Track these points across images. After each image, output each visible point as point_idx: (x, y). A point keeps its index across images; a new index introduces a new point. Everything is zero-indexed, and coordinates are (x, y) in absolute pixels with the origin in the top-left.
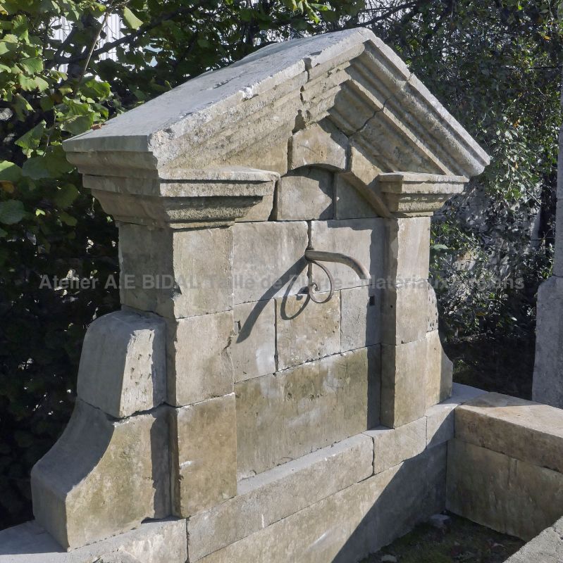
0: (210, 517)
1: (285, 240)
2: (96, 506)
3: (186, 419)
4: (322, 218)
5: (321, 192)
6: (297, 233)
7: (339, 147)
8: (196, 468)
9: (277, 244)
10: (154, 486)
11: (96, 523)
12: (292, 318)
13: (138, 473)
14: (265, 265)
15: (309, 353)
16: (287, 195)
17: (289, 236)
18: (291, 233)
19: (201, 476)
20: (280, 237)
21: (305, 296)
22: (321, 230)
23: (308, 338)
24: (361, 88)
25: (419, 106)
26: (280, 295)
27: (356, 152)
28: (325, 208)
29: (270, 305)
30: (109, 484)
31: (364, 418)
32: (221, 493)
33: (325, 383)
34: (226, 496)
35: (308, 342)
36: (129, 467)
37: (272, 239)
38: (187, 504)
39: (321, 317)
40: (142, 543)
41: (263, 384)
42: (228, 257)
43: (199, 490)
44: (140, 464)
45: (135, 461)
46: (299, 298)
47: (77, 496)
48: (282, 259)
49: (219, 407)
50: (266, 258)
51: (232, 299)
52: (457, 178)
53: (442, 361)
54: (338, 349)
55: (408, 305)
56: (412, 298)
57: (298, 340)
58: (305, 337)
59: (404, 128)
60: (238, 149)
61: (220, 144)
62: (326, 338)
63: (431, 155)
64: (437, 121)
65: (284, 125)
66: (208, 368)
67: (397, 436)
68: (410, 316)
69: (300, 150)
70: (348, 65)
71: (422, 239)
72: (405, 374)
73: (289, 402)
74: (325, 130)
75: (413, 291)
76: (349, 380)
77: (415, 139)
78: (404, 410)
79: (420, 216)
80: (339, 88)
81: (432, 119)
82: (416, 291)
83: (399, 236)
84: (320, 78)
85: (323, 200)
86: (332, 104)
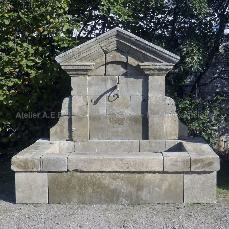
0: (81, 144)
1: (109, 81)
2: (56, 133)
3: (74, 119)
4: (122, 75)
5: (122, 68)
6: (113, 79)
7: (124, 56)
8: (76, 131)
9: (106, 82)
10: (69, 133)
11: (56, 137)
12: (112, 101)
13: (65, 129)
14: (102, 86)
15: (118, 112)
16: (109, 69)
18: (111, 79)
19: (78, 133)
20: (108, 80)
21: (116, 96)
22: (122, 79)
23: (117, 108)
24: (122, 41)
25: (142, 44)
26: (108, 94)
27: (129, 58)
28: (124, 72)
29: (104, 97)
30: (58, 129)
31: (141, 135)
32: (83, 139)
33: (124, 121)
34: (85, 140)
35: (117, 109)
36: (63, 127)
37: (105, 80)
38: (74, 138)
39: (123, 102)
40: (63, 143)
41: (101, 117)
42: (86, 83)
43: (77, 136)
44: (65, 127)
45: (64, 126)
46: (114, 96)
47: (52, 130)
48: (108, 86)
49: (83, 118)
50: (103, 85)
51: (87, 93)
52: (168, 64)
53: (179, 125)
54: (130, 113)
55: (154, 103)
56: (156, 101)
57: (114, 107)
58: (117, 107)
59: (140, 50)
60: (83, 58)
61: (76, 58)
62: (125, 109)
63: (154, 57)
64: (151, 48)
65: (98, 52)
66: (80, 108)
67: (150, 143)
68: (155, 106)
69: (109, 58)
70: (115, 36)
71: (161, 83)
72: (153, 124)
73: (111, 124)
74: (118, 52)
75: (157, 99)
76: (134, 122)
77: (146, 53)
78: (153, 135)
79: (159, 76)
80: (116, 42)
81: (149, 47)
82: (158, 99)
83: (149, 81)
84: (105, 41)
85: (123, 70)
86: (116, 46)
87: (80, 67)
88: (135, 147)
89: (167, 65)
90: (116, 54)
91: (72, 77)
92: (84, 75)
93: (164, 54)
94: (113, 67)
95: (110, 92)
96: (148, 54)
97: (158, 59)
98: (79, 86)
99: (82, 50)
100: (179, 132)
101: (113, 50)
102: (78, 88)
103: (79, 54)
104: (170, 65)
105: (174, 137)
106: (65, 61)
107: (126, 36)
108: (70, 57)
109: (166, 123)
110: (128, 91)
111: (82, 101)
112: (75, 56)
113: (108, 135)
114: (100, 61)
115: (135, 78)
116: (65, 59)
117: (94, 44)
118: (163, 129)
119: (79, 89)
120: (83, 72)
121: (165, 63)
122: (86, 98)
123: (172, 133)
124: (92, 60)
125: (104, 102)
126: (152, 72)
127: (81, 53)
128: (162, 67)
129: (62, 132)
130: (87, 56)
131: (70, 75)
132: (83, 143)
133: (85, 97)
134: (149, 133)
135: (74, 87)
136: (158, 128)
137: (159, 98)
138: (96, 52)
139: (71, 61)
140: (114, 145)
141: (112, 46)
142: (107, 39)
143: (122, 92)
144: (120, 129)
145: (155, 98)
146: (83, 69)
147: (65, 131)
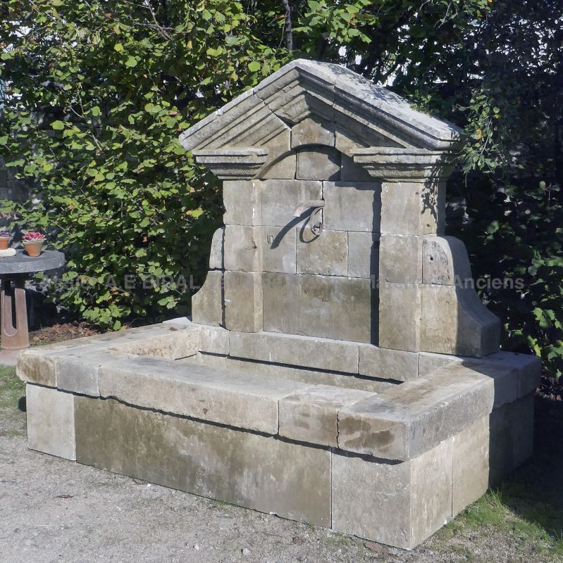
0: (240, 337)
1: (303, 192)
2: (201, 306)
3: (228, 277)
4: (331, 179)
5: (330, 161)
6: (312, 188)
7: (328, 132)
8: (233, 306)
9: (297, 194)
11: (202, 315)
12: (309, 242)
13: (216, 299)
15: (320, 269)
16: (303, 164)
17: (306, 189)
18: (308, 188)
19: (235, 311)
20: (300, 190)
22: (331, 187)
23: (319, 259)
25: (351, 100)
26: (300, 225)
28: (333, 173)
29: (293, 231)
30: (206, 299)
31: (369, 333)
32: (245, 326)
33: (332, 293)
34: (248, 329)
35: (319, 261)
36: (213, 292)
37: (294, 191)
38: (229, 323)
39: (331, 246)
40: (209, 331)
41: (287, 278)
43: (234, 318)
47: (195, 298)
50: (289, 201)
51: (252, 220)
52: (416, 150)
53: (459, 317)
54: (345, 273)
55: (393, 252)
56: (398, 247)
57: (312, 257)
58: (317, 257)
59: (353, 116)
60: (239, 138)
61: (223, 136)
62: (334, 262)
63: (386, 133)
64: (371, 109)
65: (268, 123)
66: (241, 254)
67: (382, 354)
68: (395, 261)
69: (297, 136)
70: (297, 82)
71: (409, 200)
72: (389, 307)
73: (306, 296)
74: (316, 122)
75: (399, 242)
76: (353, 298)
77: (366, 122)
78: (389, 336)
79: (405, 182)
80: (303, 96)
81: (367, 107)
82: (402, 242)
83: (382, 196)
84: (277, 94)
85: (331, 167)
86: (306, 106)
87: (229, 158)
88: (348, 359)
89: (416, 155)
90: (312, 127)
91: (224, 182)
92: (247, 177)
93: (402, 125)
94: (311, 159)
95: (304, 218)
96: (371, 126)
97: (394, 138)
98: (237, 202)
99: (228, 118)
100: (458, 336)
101: (303, 116)
102: (235, 208)
103: (227, 129)
104: (424, 155)
105: (444, 347)
106: (201, 146)
107: (316, 81)
108: (206, 135)
109: (426, 308)
110: (342, 218)
111: (243, 238)
112: (220, 133)
113: (299, 324)
114: (279, 145)
115: (358, 188)
116: (199, 141)
117: (253, 104)
118: (413, 323)
119: (237, 209)
120: (240, 171)
121: (411, 149)
122: (250, 232)
123: (440, 335)
124: (261, 142)
125: (292, 243)
126: (386, 173)
127: (231, 126)
128: (404, 159)
129: (211, 305)
130: (246, 134)
131: (219, 177)
132: (244, 335)
133: (248, 230)
134: (380, 329)
135: (228, 206)
136: (401, 319)
137: (405, 240)
138: (264, 122)
139: (212, 145)
140: (305, 349)
141: (298, 108)
142: (281, 89)
143: (330, 220)
144: (323, 312)
145: (395, 240)
146: (236, 164)
147: (216, 303)
